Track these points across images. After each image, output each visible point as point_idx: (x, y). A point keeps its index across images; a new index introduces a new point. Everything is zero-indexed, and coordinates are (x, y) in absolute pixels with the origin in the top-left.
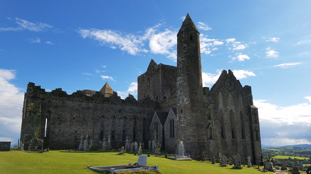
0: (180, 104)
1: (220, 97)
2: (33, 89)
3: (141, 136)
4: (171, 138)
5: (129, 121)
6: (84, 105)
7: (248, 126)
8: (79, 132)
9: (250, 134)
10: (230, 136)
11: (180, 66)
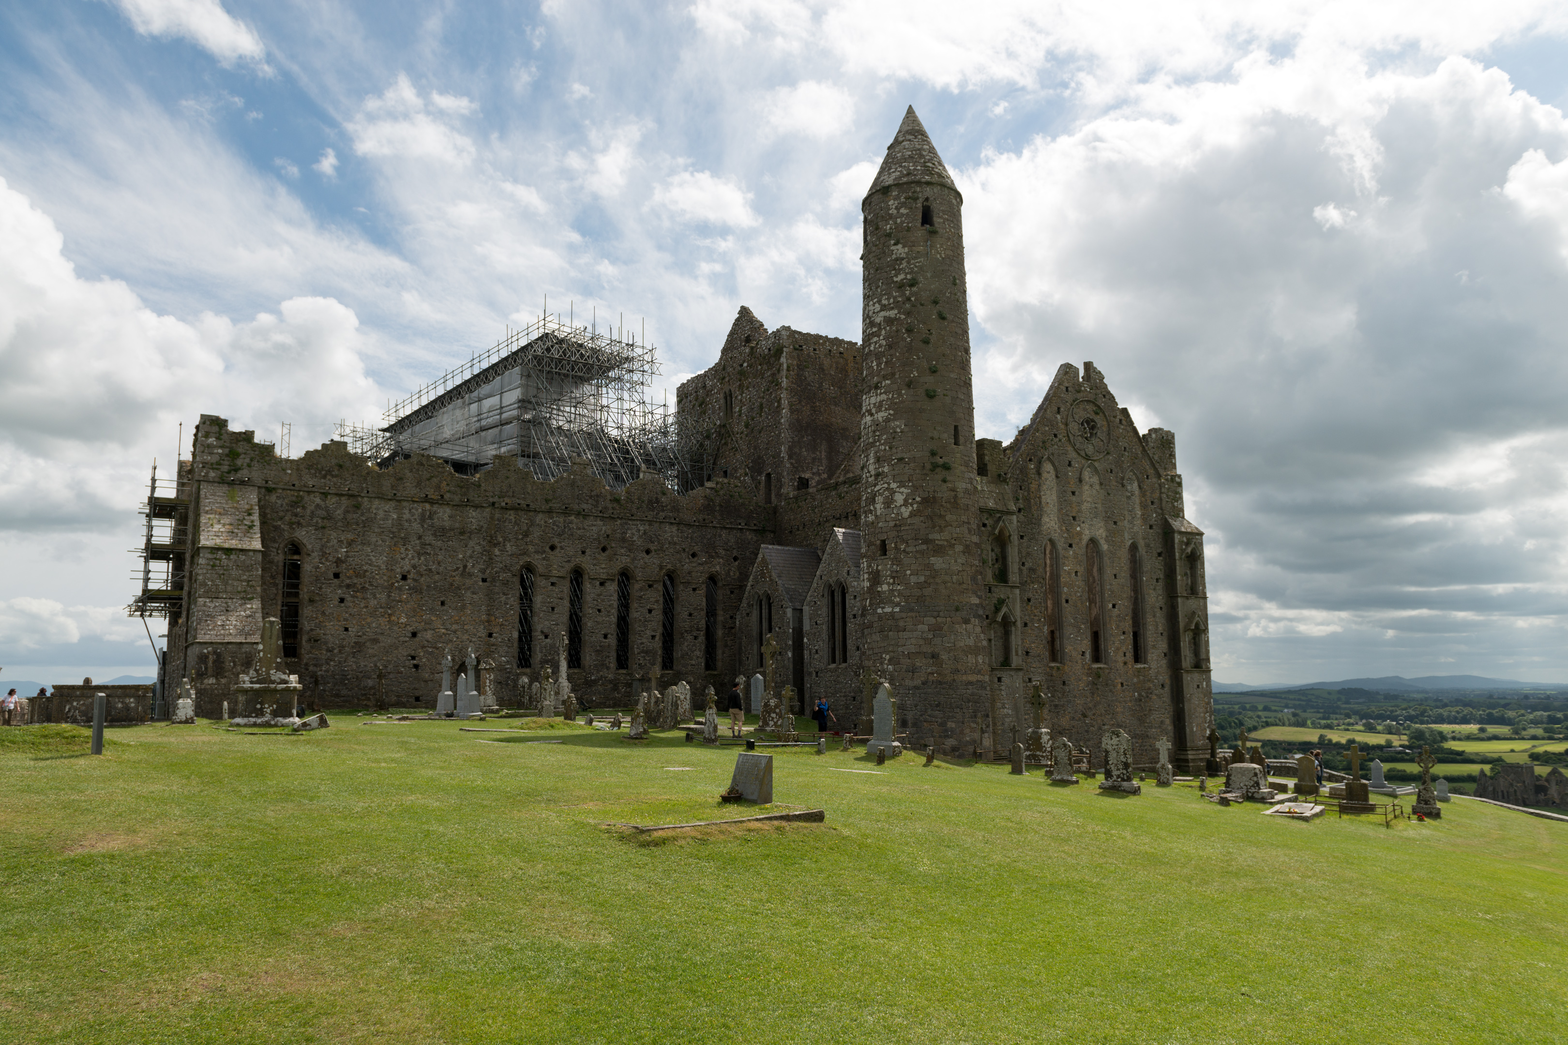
0: (876, 516)
1: (1048, 482)
2: (221, 447)
3: (698, 653)
4: (833, 666)
5: (641, 589)
6: (446, 517)
7: (1161, 608)
8: (429, 635)
9: (1165, 641)
10: (1083, 653)
11: (876, 343)
